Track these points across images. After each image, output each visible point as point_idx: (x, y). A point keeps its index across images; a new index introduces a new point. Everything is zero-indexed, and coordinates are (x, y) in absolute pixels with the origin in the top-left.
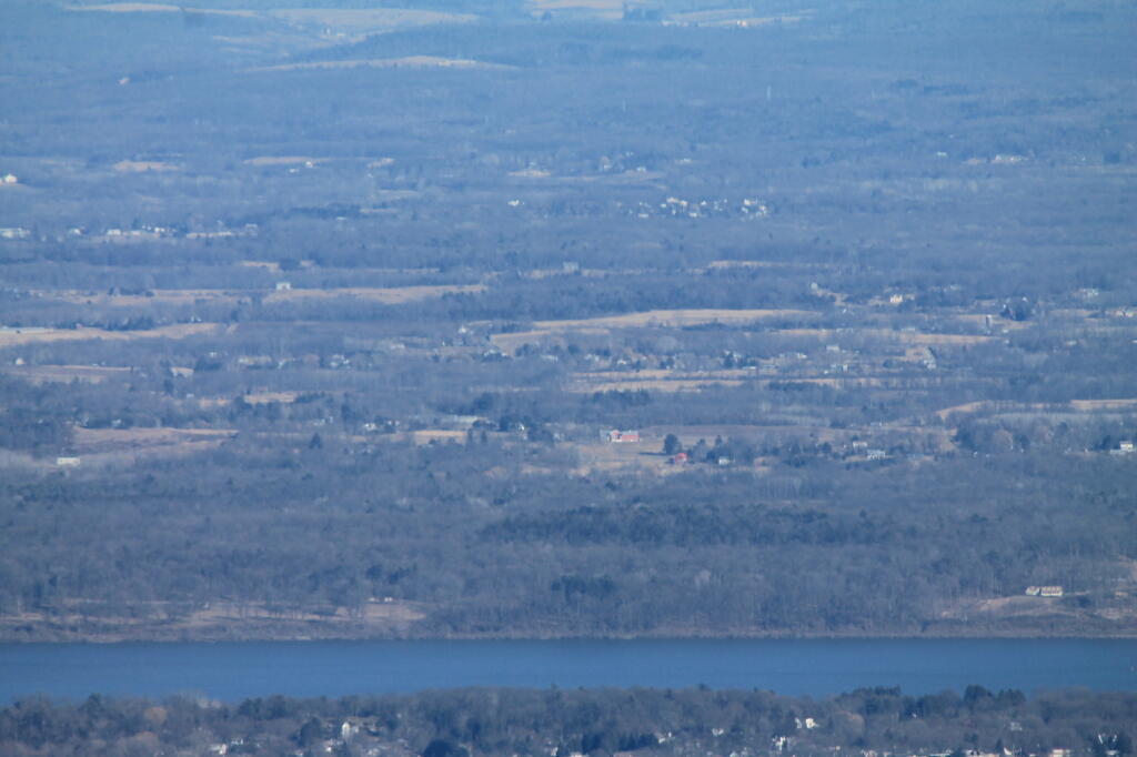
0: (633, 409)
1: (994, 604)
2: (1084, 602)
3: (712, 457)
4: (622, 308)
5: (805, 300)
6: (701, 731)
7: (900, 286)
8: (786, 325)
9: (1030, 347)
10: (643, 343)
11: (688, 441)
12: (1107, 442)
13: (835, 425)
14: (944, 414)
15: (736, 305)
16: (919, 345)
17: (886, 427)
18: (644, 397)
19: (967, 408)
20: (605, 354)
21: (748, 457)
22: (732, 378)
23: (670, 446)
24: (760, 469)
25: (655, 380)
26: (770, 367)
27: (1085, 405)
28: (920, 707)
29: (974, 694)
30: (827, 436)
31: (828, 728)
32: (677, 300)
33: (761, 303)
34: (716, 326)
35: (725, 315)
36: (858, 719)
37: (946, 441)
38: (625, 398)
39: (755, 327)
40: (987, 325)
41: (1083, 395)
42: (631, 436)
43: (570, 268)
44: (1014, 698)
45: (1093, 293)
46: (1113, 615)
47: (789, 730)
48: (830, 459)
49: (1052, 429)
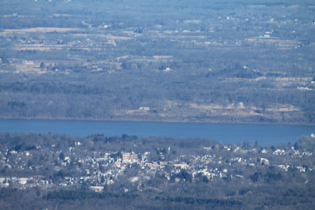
0: (32, 55)
1: (130, 112)
2: (155, 111)
3: (54, 69)
4: (29, 27)
5: (81, 26)
6: (49, 145)
7: (107, 23)
8: (75, 33)
9: (142, 41)
10: (35, 37)
11: (47, 64)
12: (163, 67)
13: (88, 61)
14: (118, 59)
15: (61, 27)
16: (112, 39)
17: (102, 62)
18: (35, 52)
19: (125, 57)
20: (24, 39)
21: (64, 69)
22: (60, 47)
23: (42, 66)
24: (67, 73)
25: (38, 47)
26: (70, 44)
27: (157, 57)
28: (110, 140)
29: (124, 136)
30: (86, 64)
31: (84, 145)
32: (45, 25)
33: (68, 26)
34: (55, 32)
35: (58, 30)
36: (92, 143)
37: (119, 66)
38: (30, 52)
39: (66, 33)
40: (130, 34)
41: (156, 54)
42: (31, 63)
43: (15, 15)
44: (135, 138)
45: (160, 26)
46: (163, 115)
47: (73, 145)
48: (87, 70)
49: (148, 63)
